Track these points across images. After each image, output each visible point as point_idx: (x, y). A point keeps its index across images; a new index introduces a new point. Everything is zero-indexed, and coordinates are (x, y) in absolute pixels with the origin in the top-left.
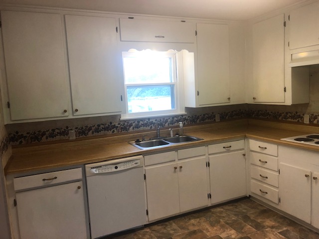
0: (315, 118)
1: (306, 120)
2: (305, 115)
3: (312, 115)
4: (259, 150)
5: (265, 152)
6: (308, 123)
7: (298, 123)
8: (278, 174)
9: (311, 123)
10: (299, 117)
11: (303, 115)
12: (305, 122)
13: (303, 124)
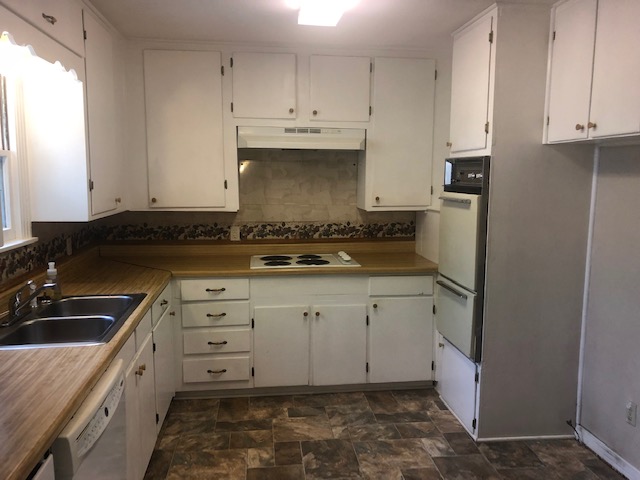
0: (250, 230)
1: (235, 235)
2: (233, 228)
3: (245, 226)
4: (207, 296)
5: (221, 296)
6: (238, 239)
7: (220, 242)
8: (249, 329)
9: (243, 239)
10: (221, 231)
11: (229, 227)
12: (232, 239)
13: (229, 242)
